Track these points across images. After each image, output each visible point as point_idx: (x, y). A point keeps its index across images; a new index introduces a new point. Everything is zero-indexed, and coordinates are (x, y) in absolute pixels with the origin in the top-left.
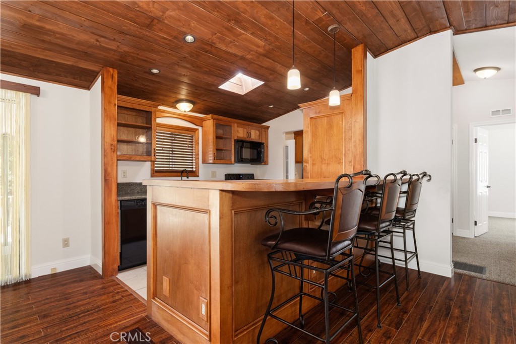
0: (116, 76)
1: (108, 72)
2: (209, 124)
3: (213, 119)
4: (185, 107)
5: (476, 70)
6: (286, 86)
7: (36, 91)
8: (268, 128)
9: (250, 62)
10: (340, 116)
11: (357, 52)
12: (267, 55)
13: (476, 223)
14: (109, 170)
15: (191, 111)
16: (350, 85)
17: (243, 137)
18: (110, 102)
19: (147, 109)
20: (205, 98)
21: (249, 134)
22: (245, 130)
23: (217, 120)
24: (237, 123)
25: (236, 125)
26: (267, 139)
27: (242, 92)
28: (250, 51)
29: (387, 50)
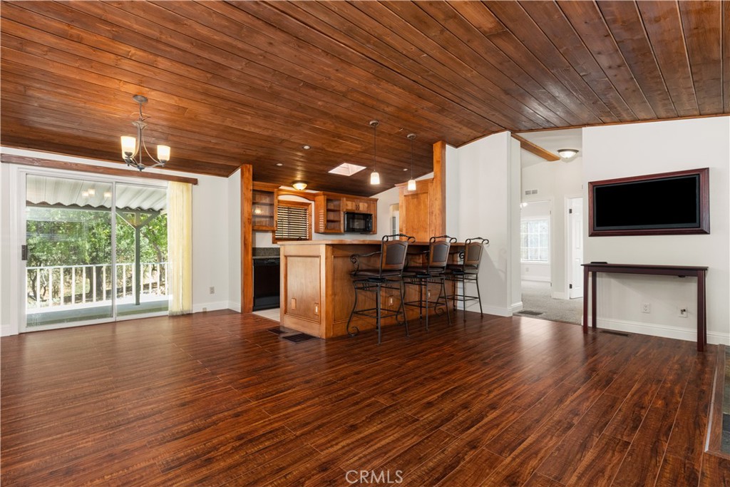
0: (251, 170)
1: (246, 167)
2: (321, 199)
3: (324, 195)
4: (300, 187)
5: (560, 151)
6: (370, 182)
7: (195, 182)
8: (376, 200)
9: (352, 156)
10: (425, 195)
11: (437, 147)
12: (365, 152)
13: (571, 286)
14: (247, 236)
15: (306, 189)
16: (432, 171)
17: (352, 210)
18: (247, 189)
19: (270, 190)
20: (317, 179)
21: (358, 207)
22: (354, 203)
23: (328, 195)
24: (346, 197)
25: (345, 199)
26: (376, 210)
27: (349, 174)
28: (351, 151)
29: (464, 143)
